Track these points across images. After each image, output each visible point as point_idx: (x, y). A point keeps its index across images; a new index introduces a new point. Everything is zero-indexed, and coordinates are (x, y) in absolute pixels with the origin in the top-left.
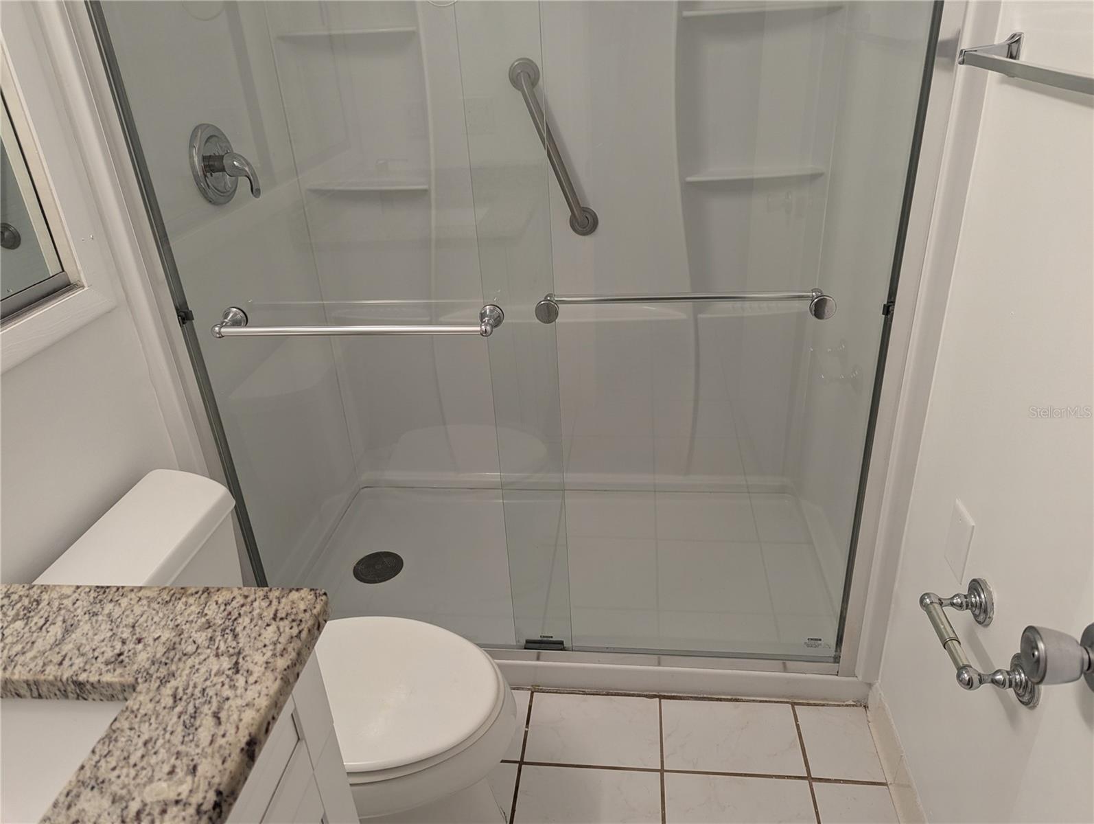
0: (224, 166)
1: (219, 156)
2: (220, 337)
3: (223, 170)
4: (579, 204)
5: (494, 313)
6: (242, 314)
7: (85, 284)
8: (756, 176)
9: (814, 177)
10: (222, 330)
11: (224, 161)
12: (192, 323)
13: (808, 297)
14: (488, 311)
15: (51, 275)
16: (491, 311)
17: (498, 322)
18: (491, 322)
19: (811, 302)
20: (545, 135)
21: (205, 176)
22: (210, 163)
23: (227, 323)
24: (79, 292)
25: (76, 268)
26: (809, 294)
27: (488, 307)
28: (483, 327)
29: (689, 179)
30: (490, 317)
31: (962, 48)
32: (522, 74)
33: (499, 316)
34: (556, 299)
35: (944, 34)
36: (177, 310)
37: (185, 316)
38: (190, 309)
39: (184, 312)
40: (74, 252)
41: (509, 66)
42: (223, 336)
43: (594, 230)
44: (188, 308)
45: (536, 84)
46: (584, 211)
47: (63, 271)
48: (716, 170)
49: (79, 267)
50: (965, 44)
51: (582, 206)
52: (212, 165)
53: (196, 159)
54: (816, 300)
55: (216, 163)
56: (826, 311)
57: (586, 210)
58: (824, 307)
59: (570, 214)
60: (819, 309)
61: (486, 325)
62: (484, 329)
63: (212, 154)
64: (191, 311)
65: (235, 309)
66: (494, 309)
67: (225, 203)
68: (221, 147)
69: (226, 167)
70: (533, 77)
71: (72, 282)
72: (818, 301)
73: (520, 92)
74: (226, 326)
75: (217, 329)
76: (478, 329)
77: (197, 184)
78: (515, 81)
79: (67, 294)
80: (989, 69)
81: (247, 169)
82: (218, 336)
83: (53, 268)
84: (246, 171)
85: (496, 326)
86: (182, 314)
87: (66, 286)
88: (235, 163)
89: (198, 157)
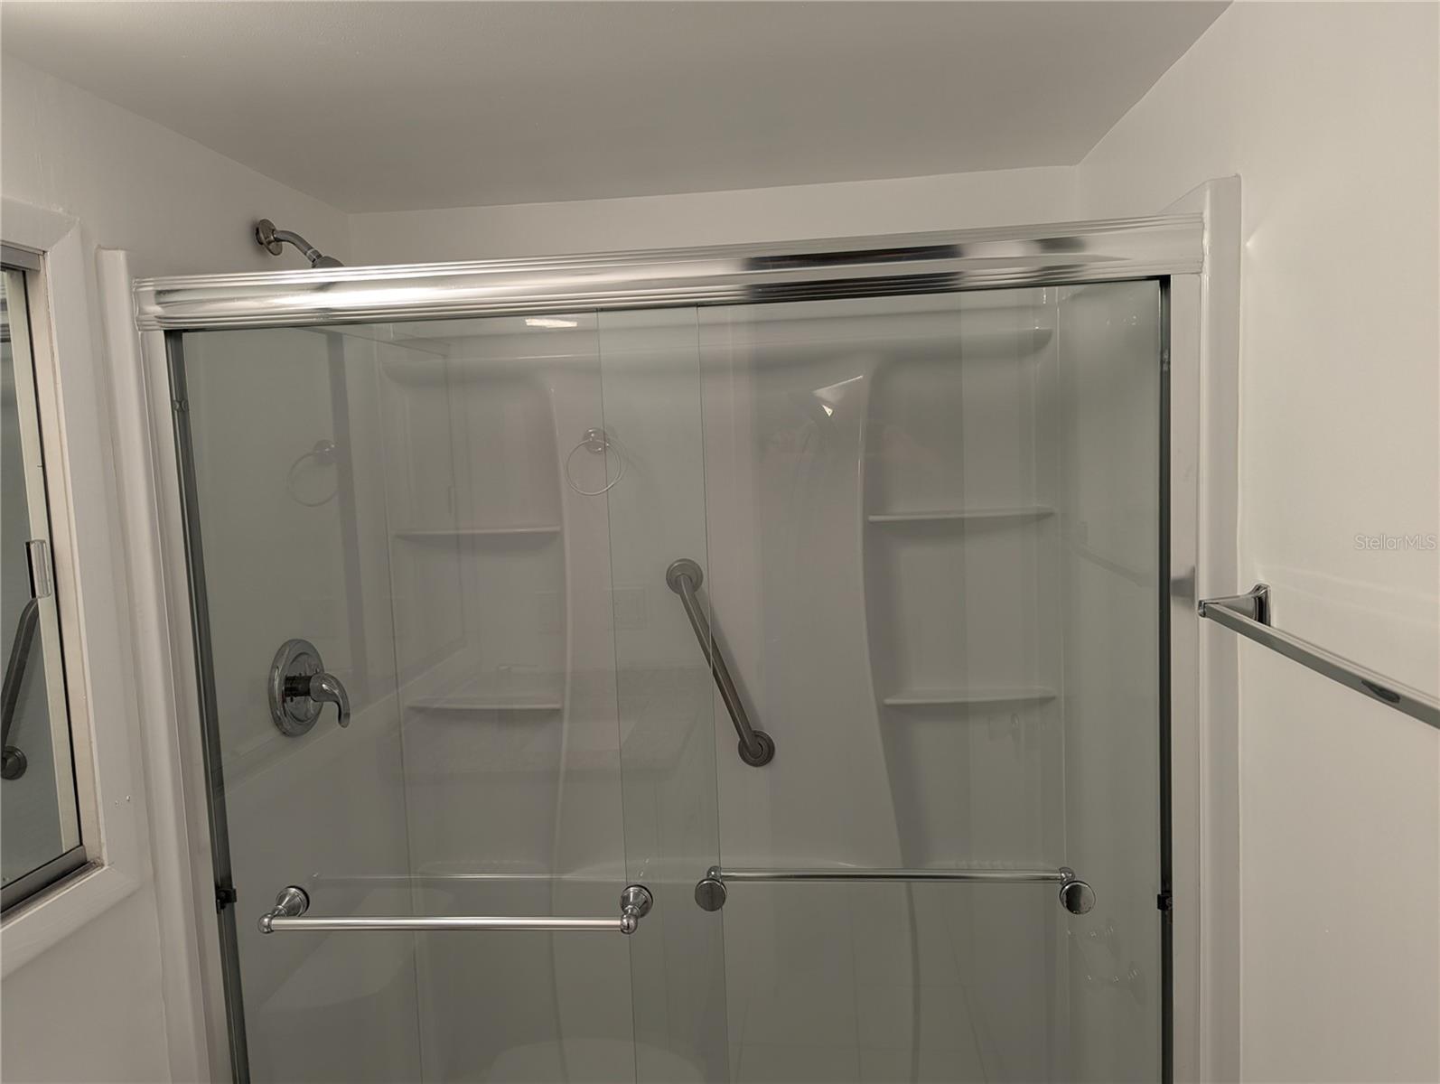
0: (309, 690)
1: (306, 676)
2: (268, 932)
3: (307, 693)
4: (749, 727)
5: (639, 899)
6: (302, 896)
7: (106, 863)
8: (970, 699)
9: (1045, 701)
10: (274, 922)
11: (311, 684)
12: (233, 906)
13: (1056, 879)
14: (632, 894)
15: (64, 852)
16: (636, 895)
17: (645, 908)
18: (635, 911)
19: (1061, 886)
20: (710, 651)
21: (284, 701)
22: (293, 685)
23: (281, 910)
24: (96, 873)
25: (100, 842)
26: (1057, 875)
27: (631, 889)
28: (625, 921)
29: (889, 701)
30: (634, 904)
31: (1201, 599)
32: (682, 577)
33: (646, 902)
34: (722, 874)
35: (1177, 571)
36: (217, 888)
37: (225, 896)
38: (234, 887)
39: (225, 891)
40: (101, 820)
41: (667, 567)
42: (272, 931)
43: (769, 761)
44: (231, 885)
45: (698, 587)
46: (757, 736)
47: (81, 844)
48: (922, 688)
49: (103, 840)
50: (1203, 593)
51: (753, 729)
52: (296, 687)
53: (276, 683)
54: (1067, 887)
55: (300, 686)
56: (1082, 902)
57: (758, 735)
58: (1079, 900)
59: (739, 739)
60: (1073, 899)
61: (629, 918)
62: (626, 924)
63: (298, 675)
64: (235, 891)
65: (293, 890)
66: (640, 892)
67: (302, 734)
68: (310, 666)
69: (311, 691)
70: (694, 580)
71: (88, 860)
72: (1069, 889)
73: (679, 596)
74: (280, 916)
75: (266, 920)
76: (618, 923)
77: (272, 713)
78: (673, 582)
79: (79, 878)
80: (1238, 631)
81: (336, 692)
82: (266, 930)
83: (68, 841)
84: (335, 694)
85: (642, 915)
86: (223, 895)
87: (80, 866)
88: (324, 685)
89: (280, 680)
